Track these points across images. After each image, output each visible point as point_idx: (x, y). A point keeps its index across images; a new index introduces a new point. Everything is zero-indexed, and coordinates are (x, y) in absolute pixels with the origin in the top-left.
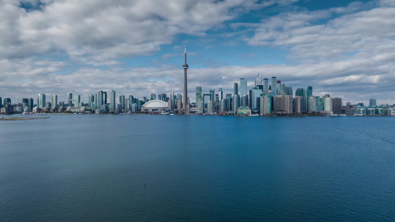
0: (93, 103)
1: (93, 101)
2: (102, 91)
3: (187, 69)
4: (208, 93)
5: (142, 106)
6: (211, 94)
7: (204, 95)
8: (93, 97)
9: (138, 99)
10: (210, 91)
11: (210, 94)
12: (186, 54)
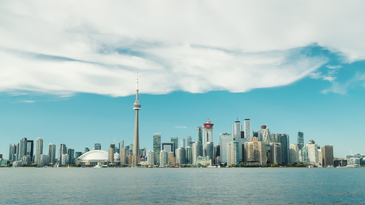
0: (15, 155)
1: (15, 153)
2: (26, 139)
3: (139, 110)
4: (170, 142)
5: (78, 158)
6: (173, 142)
7: (163, 144)
8: (15, 147)
9: (73, 150)
10: (172, 140)
11: (171, 142)
12: (138, 90)
